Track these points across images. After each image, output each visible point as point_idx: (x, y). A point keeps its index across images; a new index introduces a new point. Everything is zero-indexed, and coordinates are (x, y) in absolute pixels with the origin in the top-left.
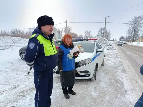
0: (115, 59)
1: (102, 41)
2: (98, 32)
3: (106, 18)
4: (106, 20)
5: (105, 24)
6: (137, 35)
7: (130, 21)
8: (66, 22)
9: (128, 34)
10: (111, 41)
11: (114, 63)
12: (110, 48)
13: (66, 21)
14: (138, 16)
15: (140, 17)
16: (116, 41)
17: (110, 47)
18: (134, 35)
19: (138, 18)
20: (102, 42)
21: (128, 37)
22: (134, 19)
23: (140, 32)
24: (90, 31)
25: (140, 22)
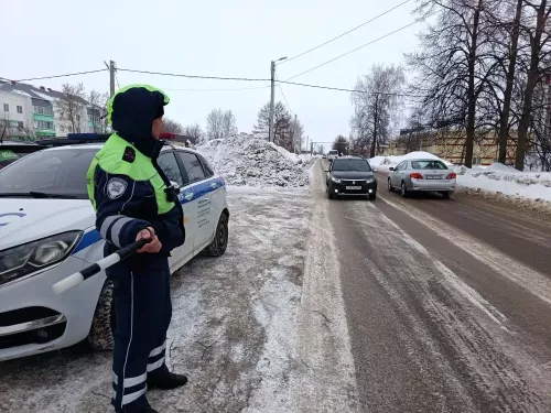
0: (287, 221)
1: (259, 152)
2: (257, 118)
3: (273, 65)
4: (273, 70)
5: (273, 86)
6: (384, 133)
7: (362, 86)
8: (113, 69)
9: (357, 131)
10: (304, 152)
11: (274, 241)
12: (286, 178)
13: (112, 62)
14: (384, 69)
15: (391, 72)
16: (321, 153)
17: (287, 173)
18: (375, 134)
19: (384, 75)
20: (260, 155)
21: (359, 139)
22: (372, 77)
23: (391, 124)
24: (230, 114)
25: (392, 91)
